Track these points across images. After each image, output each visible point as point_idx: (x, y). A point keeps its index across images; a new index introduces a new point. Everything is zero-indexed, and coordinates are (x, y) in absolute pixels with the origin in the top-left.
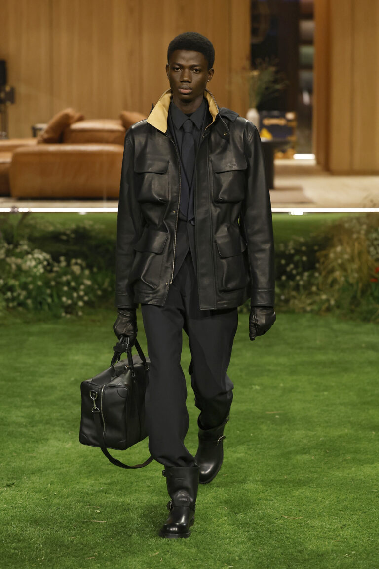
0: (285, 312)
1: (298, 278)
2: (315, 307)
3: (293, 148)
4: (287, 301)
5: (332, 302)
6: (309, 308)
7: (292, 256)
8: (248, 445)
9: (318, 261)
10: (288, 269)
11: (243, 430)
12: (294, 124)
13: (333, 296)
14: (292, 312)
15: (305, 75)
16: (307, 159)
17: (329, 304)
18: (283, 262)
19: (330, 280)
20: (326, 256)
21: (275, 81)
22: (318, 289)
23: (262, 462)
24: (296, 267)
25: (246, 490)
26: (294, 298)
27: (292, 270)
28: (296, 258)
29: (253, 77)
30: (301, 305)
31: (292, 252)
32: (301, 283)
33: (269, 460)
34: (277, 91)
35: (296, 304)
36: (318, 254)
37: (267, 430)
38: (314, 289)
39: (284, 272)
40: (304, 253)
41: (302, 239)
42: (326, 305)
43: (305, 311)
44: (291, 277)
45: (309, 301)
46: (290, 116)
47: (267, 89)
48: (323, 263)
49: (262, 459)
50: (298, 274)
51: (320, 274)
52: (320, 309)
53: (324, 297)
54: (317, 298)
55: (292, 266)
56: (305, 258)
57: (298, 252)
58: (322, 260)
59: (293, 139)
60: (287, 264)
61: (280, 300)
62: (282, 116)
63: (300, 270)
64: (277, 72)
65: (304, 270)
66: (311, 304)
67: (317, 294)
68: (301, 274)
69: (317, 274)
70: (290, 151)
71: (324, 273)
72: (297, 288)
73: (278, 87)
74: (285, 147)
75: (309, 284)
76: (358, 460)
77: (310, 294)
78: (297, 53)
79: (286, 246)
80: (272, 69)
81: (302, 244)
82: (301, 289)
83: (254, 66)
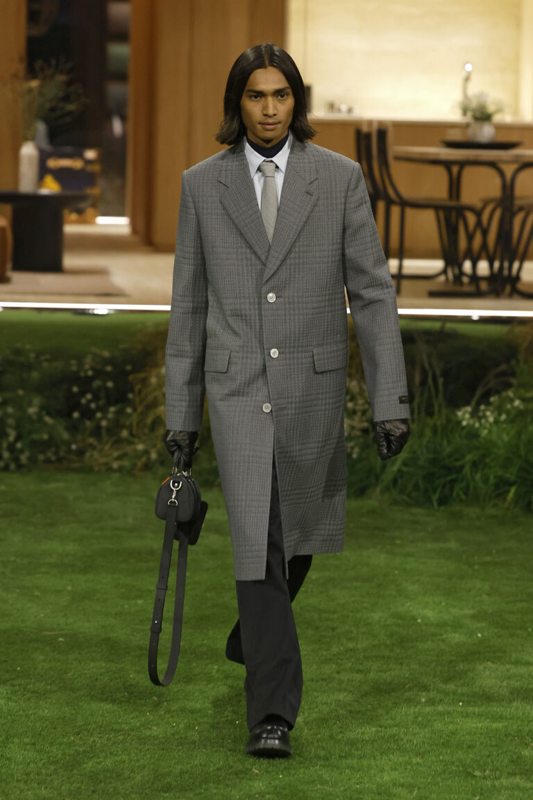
0: (76, 471)
1: (99, 415)
2: (126, 463)
3: (94, 206)
4: (81, 453)
5: (154, 456)
6: (115, 465)
7: (89, 380)
8: (13, 685)
9: (132, 391)
10: (83, 401)
11: (5, 661)
12: (96, 168)
13: (154, 446)
14: (88, 470)
15: (115, 90)
16: (116, 224)
17: (149, 459)
18: (75, 389)
19: (149, 420)
20: (144, 381)
21: (66, 99)
22: (131, 434)
23: (35, 714)
24: (96, 398)
25: (7, 759)
26: (93, 447)
27: (90, 401)
28: (97, 383)
29: (30, 90)
30: (104, 460)
31: (90, 373)
32: (104, 423)
33: (46, 711)
34: (70, 113)
35: (95, 457)
36: (131, 378)
37: (45, 661)
38: (125, 433)
39: (77, 406)
40: (109, 376)
41: (106, 354)
42: (144, 459)
43: (110, 469)
44: (88, 414)
45: (116, 454)
46: (91, 154)
47: (53, 110)
48: (140, 392)
49: (34, 709)
50: (99, 409)
51: (135, 409)
52: (134, 466)
53: (140, 447)
54: (129, 449)
55: (89, 396)
56: (110, 384)
57: (99, 373)
58: (137, 387)
59: (95, 191)
60: (82, 394)
61: (70, 451)
62: (78, 155)
63: (101, 402)
64: (69, 83)
65: (109, 404)
66: (119, 458)
67: (130, 443)
68: (104, 409)
69: (129, 410)
70: (90, 211)
71: (140, 409)
72: (97, 432)
73: (71, 107)
74: (82, 205)
75: (116, 426)
76: (190, 711)
77: (118, 442)
78: (103, 53)
79: (81, 364)
80: (61, 78)
81: (107, 362)
82: (104, 432)
83: (31, 72)
